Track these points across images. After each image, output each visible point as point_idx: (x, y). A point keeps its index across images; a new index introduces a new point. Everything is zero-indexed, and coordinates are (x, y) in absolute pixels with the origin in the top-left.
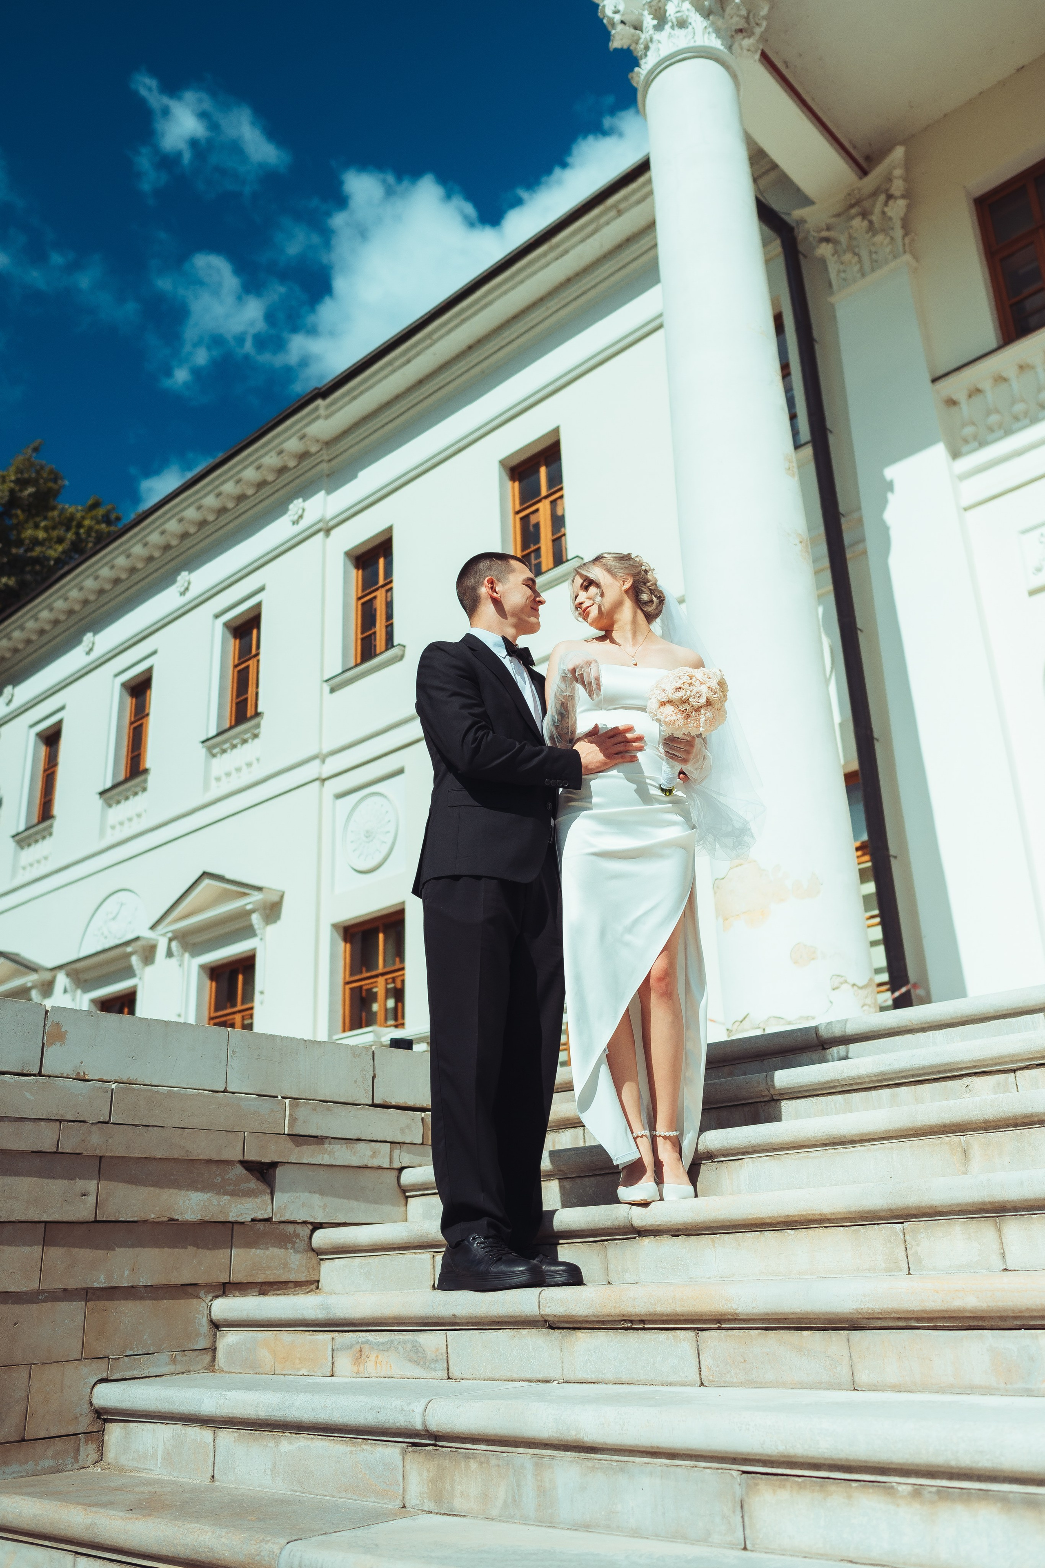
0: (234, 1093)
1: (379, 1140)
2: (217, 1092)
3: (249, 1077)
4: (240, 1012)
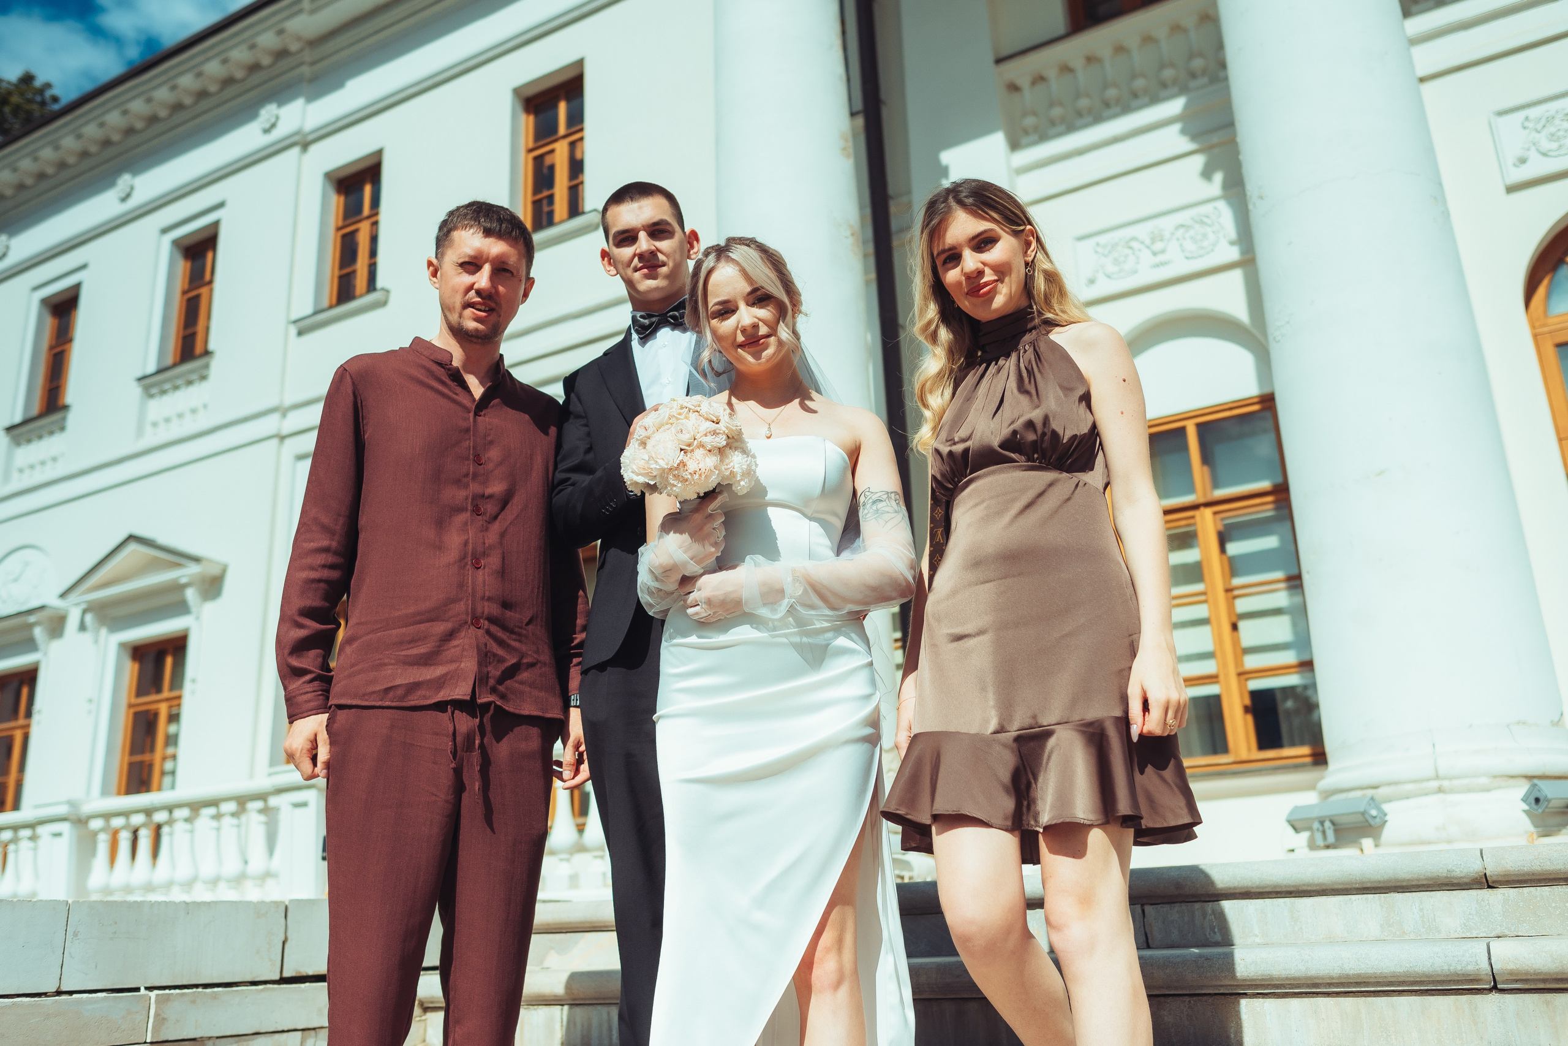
0: (71, 993)
1: (286, 1029)
2: (45, 994)
3: (96, 966)
4: (167, 700)
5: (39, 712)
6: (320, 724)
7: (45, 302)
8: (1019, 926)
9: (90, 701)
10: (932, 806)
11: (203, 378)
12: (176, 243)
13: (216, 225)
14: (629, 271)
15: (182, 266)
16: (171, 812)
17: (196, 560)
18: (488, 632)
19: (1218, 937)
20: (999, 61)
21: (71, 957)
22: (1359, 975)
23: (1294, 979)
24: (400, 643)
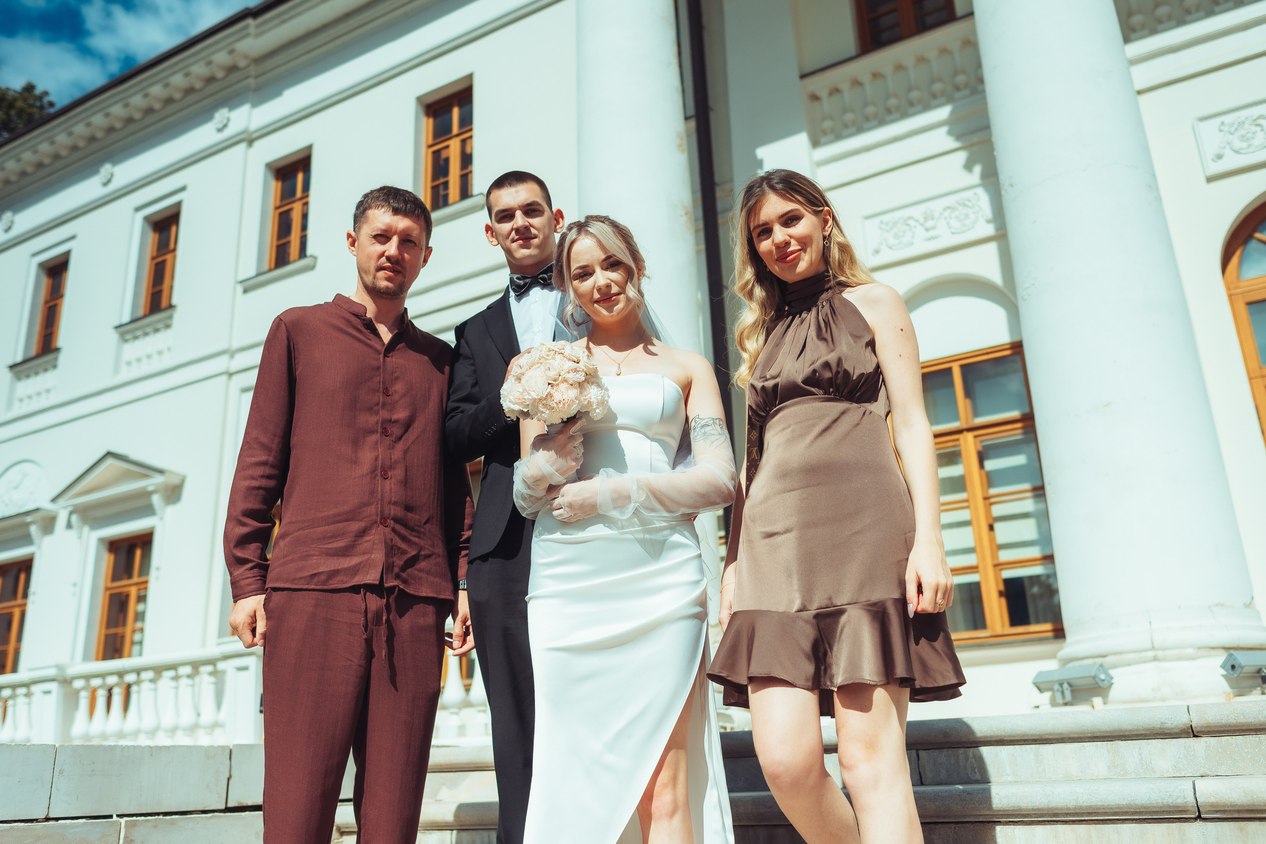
0: (57, 819)
2: (36, 820)
3: (78, 798)
4: (137, 584)
5: (34, 593)
6: (259, 603)
7: (42, 265)
8: (817, 767)
9: (75, 585)
10: (748, 670)
11: (168, 326)
12: (147, 219)
13: (179, 204)
14: (508, 242)
15: (152, 238)
16: (138, 674)
17: (161, 472)
18: (394, 530)
19: (978, 776)
20: (803, 76)
21: (58, 790)
22: (1090, 807)
23: (1039, 809)
24: (324, 538)
